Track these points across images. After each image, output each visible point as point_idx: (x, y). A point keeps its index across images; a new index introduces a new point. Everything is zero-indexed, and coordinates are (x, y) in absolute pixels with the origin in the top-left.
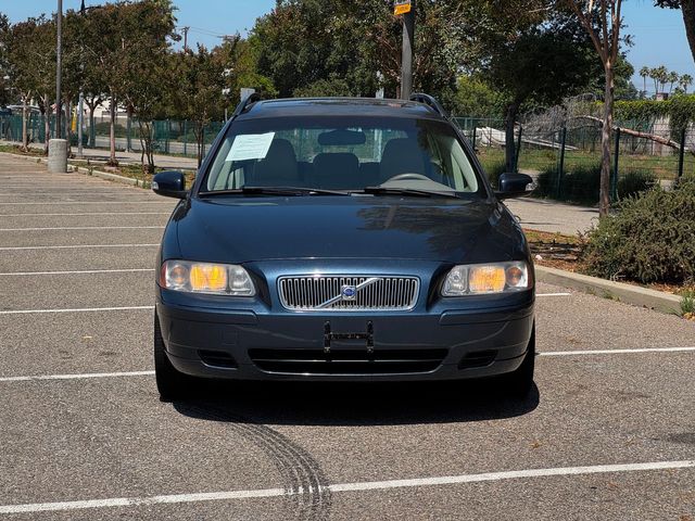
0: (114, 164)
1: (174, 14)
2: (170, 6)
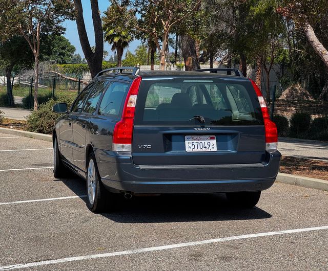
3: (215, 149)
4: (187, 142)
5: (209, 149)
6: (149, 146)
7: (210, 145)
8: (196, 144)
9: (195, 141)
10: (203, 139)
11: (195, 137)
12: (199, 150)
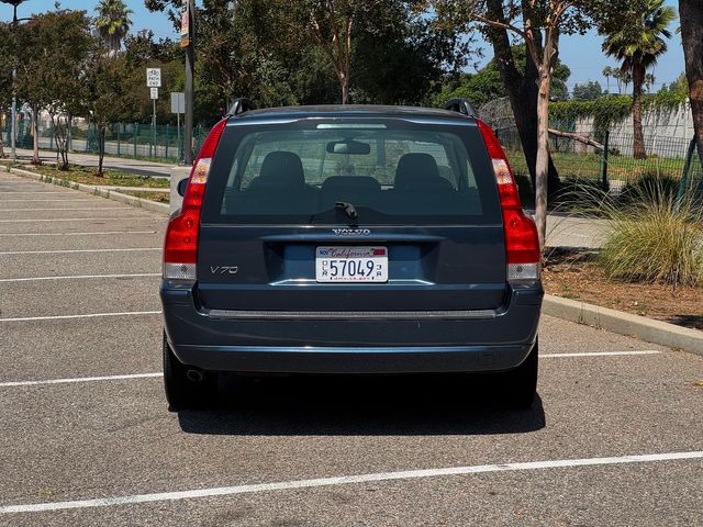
0: (37, 163)
1: (129, 17)
2: (125, 9)
3: (384, 277)
4: (319, 262)
5: (370, 276)
6: (233, 270)
7: (372, 268)
8: (340, 266)
9: (338, 260)
10: (358, 255)
11: (340, 249)
12: (347, 278)
